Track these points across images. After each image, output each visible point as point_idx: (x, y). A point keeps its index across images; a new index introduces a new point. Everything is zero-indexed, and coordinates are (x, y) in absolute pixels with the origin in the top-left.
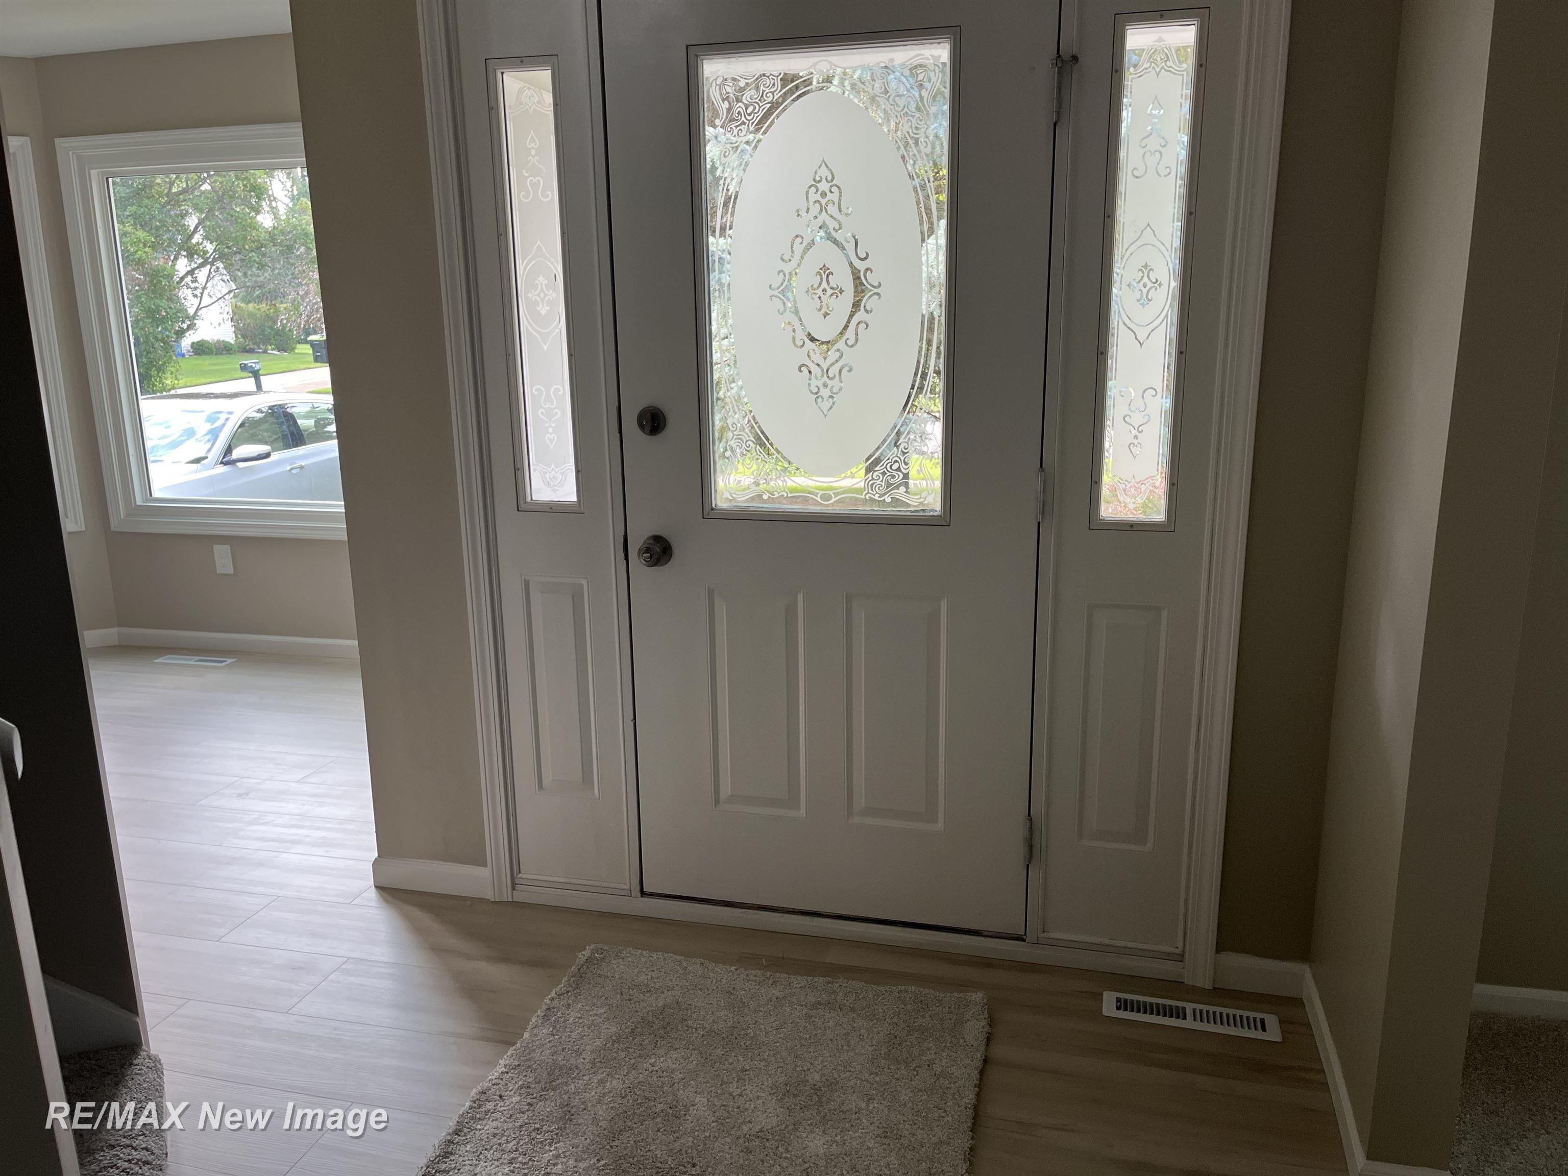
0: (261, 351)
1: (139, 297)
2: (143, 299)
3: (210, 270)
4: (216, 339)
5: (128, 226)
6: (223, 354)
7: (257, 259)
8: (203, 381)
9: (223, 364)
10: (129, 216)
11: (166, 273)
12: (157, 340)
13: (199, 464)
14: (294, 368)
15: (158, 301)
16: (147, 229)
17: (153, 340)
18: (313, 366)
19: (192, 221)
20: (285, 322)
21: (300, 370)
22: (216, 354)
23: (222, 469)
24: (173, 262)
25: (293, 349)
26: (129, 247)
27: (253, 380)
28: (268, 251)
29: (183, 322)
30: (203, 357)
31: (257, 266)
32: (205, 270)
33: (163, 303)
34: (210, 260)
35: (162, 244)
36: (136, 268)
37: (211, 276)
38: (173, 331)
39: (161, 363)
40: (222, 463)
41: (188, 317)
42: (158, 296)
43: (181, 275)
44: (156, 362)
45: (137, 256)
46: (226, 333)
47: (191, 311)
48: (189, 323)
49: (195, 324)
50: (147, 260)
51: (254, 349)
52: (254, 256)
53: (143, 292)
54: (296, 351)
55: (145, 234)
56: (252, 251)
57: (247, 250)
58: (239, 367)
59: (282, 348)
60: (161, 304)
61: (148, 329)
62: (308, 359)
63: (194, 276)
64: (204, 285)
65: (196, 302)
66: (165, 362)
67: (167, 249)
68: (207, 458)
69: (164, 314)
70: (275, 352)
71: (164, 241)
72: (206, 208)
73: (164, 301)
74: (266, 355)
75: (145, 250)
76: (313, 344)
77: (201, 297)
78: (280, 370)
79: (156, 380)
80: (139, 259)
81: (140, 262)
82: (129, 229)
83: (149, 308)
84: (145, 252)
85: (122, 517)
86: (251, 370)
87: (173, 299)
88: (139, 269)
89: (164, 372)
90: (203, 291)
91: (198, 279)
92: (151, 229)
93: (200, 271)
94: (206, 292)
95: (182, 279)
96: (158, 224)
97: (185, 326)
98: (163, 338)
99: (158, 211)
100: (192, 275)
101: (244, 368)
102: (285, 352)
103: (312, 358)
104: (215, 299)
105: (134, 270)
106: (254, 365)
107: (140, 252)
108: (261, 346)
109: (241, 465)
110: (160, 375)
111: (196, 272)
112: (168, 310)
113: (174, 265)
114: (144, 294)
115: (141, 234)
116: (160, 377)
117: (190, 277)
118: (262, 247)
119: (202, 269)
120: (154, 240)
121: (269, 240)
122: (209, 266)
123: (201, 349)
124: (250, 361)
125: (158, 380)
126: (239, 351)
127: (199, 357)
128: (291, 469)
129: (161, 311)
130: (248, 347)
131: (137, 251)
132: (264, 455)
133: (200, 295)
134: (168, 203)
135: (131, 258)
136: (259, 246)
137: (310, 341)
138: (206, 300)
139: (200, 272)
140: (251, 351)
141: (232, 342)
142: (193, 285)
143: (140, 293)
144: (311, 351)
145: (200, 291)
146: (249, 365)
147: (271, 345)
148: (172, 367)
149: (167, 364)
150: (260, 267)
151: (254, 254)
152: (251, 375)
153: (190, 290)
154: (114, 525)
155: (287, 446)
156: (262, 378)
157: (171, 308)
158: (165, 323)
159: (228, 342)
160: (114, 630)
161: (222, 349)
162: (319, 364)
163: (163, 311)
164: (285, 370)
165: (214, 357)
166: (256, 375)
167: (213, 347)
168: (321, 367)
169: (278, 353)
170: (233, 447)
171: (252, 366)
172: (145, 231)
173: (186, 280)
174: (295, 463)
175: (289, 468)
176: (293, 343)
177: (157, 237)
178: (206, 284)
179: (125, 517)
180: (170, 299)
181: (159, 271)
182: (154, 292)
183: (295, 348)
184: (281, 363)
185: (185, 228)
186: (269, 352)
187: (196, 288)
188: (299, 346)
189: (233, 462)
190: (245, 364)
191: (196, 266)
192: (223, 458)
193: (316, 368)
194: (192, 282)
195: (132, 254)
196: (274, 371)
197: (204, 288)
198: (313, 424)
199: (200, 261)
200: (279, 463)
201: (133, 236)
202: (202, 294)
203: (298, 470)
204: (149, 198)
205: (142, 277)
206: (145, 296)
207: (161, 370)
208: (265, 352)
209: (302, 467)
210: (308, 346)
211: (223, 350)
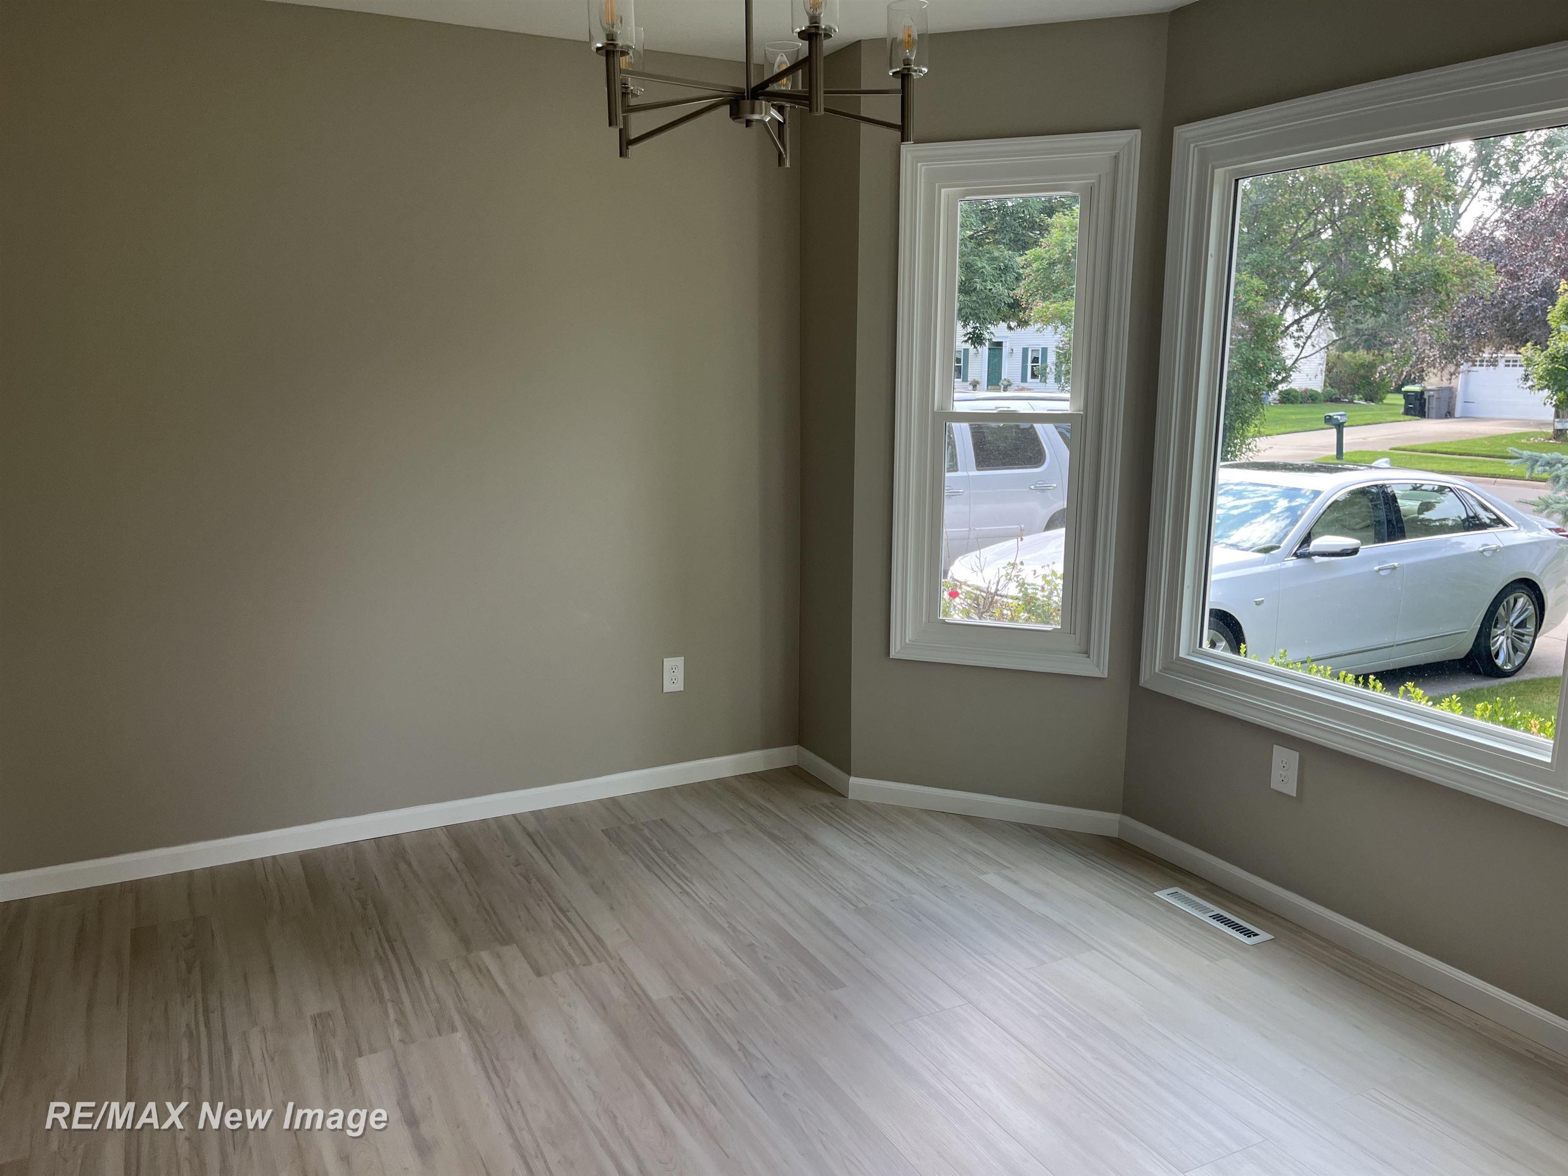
0: (1347, 400)
1: (1240, 348)
2: (1243, 350)
3: (1319, 317)
4: (1304, 388)
5: (1245, 275)
6: (1307, 403)
7: (1374, 305)
8: (1283, 430)
9: (1306, 413)
10: (1248, 264)
11: (1272, 322)
12: (1248, 391)
13: (1267, 554)
14: (1380, 421)
15: (1258, 352)
16: (1263, 277)
17: (1244, 392)
18: (1402, 419)
19: (1309, 268)
20: (1385, 373)
21: (1387, 422)
22: (1301, 403)
23: (1292, 562)
24: (1282, 311)
25: (1381, 400)
26: (1241, 296)
27: (1334, 431)
28: (1388, 295)
29: (1279, 374)
30: (1287, 405)
31: (1372, 312)
32: (1313, 319)
33: (1262, 354)
34: (1321, 307)
35: (1274, 292)
36: (1244, 318)
37: (1319, 324)
38: (1266, 383)
39: (1247, 415)
40: (1295, 554)
41: (1285, 369)
42: (1259, 346)
43: (1287, 324)
44: (1242, 414)
45: (1247, 306)
46: (1317, 384)
47: (1289, 363)
48: (1284, 375)
49: (1291, 375)
50: (1256, 309)
51: (1340, 399)
52: (1371, 302)
53: (1245, 343)
54: (1385, 401)
55: (1261, 282)
56: (1370, 296)
57: (1365, 295)
58: (1324, 419)
59: (1369, 399)
60: (1261, 356)
61: (1242, 381)
62: (1397, 411)
63: (1301, 324)
64: (1309, 334)
65: (1296, 352)
66: (1251, 415)
67: (1279, 297)
68: (1279, 547)
69: (1261, 365)
70: (1362, 402)
71: (1278, 288)
72: (1330, 251)
73: (1264, 352)
74: (1352, 405)
75: (1257, 299)
76: (1406, 395)
77: (1303, 347)
78: (1364, 422)
79: (1238, 432)
80: (1248, 309)
81: (1248, 312)
82: (1245, 277)
83: (1248, 359)
84: (1256, 301)
85: (1157, 671)
86: (1336, 422)
87: (1273, 350)
88: (1246, 318)
89: (1248, 425)
90: (1307, 341)
91: (1304, 328)
92: (1267, 277)
93: (1308, 319)
94: (1309, 343)
95: (1288, 328)
96: (1275, 271)
97: (1280, 378)
98: (1255, 391)
99: (1278, 257)
100: (1298, 324)
101: (1329, 420)
102: (1373, 402)
103: (1402, 410)
104: (1317, 348)
105: (1241, 319)
106: (1339, 418)
107: (1250, 302)
108: (1349, 396)
109: (1317, 559)
110: (1244, 427)
111: (1304, 320)
112: (1266, 361)
113: (1281, 315)
114: (1245, 345)
115: (1256, 282)
116: (1243, 430)
117: (1295, 326)
118: (1382, 291)
119: (1310, 317)
120: (1267, 288)
121: (1393, 284)
122: (1318, 314)
123: (1288, 398)
124: (1337, 413)
125: (1240, 433)
126: (1324, 401)
127: (1283, 405)
128: (1380, 570)
129: (1259, 362)
130: (1334, 397)
131: (1249, 300)
132: (1349, 552)
133: (1302, 345)
134: (1291, 249)
135: (1241, 307)
136: (1381, 289)
137: (1405, 392)
138: (1308, 350)
139: (1307, 321)
140: (1337, 400)
141: (1320, 391)
142: (1296, 334)
143: (1242, 343)
144: (1403, 402)
145: (1303, 340)
146: (1335, 417)
147: (1358, 395)
148: (1257, 419)
149: (1253, 417)
150: (1375, 314)
151: (1371, 299)
152: (1334, 427)
153: (1293, 339)
154: (1145, 679)
155: (1380, 539)
156: (1345, 429)
157: (1269, 360)
158: (1260, 375)
159: (1316, 391)
160: (1117, 817)
161: (1310, 398)
162: (1409, 417)
163: (1261, 362)
164: (1369, 422)
165: (1299, 405)
166: (1340, 427)
167: (1300, 396)
168: (1410, 420)
169: (1365, 403)
170: (1312, 537)
171: (1337, 418)
172: (1261, 279)
173: (1291, 329)
174: (1386, 562)
175: (1376, 568)
176: (1383, 393)
177: (1271, 284)
178: (1311, 333)
179: (1160, 671)
180: (1271, 350)
181: (1266, 320)
182: (1256, 342)
183: (1384, 398)
184: (1367, 414)
185: (1302, 274)
186: (1355, 401)
187: (1299, 338)
188: (1389, 396)
189: (1309, 555)
190: (1330, 416)
191: (1304, 314)
192: (1298, 549)
193: (1405, 421)
194: (1297, 331)
195: (1243, 304)
196: (1357, 423)
197: (1309, 337)
198: (1416, 508)
199: (1311, 308)
200: (1369, 559)
201: (1247, 284)
202: (1305, 344)
203: (1389, 571)
204: (1271, 245)
205: (1247, 327)
206: (1246, 347)
207: (1245, 422)
208: (1351, 402)
209: (1394, 568)
210: (1401, 396)
211: (1308, 399)
